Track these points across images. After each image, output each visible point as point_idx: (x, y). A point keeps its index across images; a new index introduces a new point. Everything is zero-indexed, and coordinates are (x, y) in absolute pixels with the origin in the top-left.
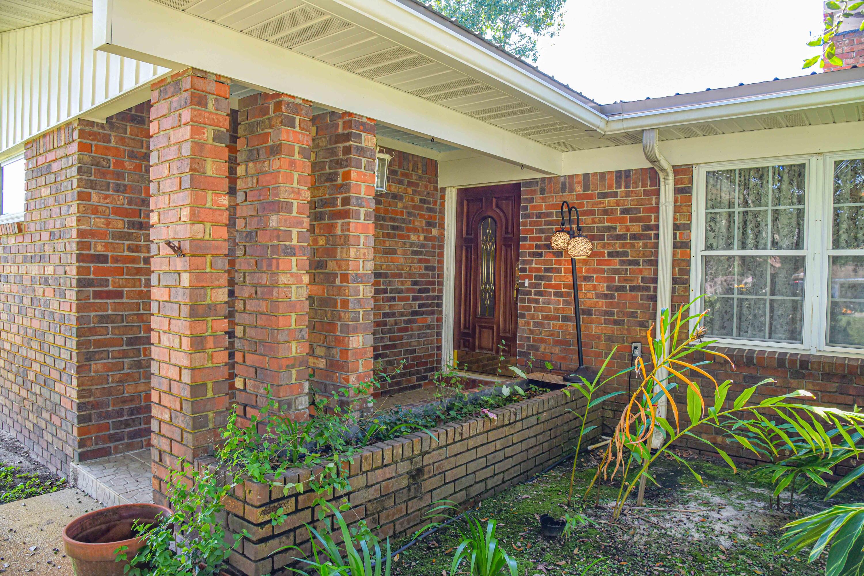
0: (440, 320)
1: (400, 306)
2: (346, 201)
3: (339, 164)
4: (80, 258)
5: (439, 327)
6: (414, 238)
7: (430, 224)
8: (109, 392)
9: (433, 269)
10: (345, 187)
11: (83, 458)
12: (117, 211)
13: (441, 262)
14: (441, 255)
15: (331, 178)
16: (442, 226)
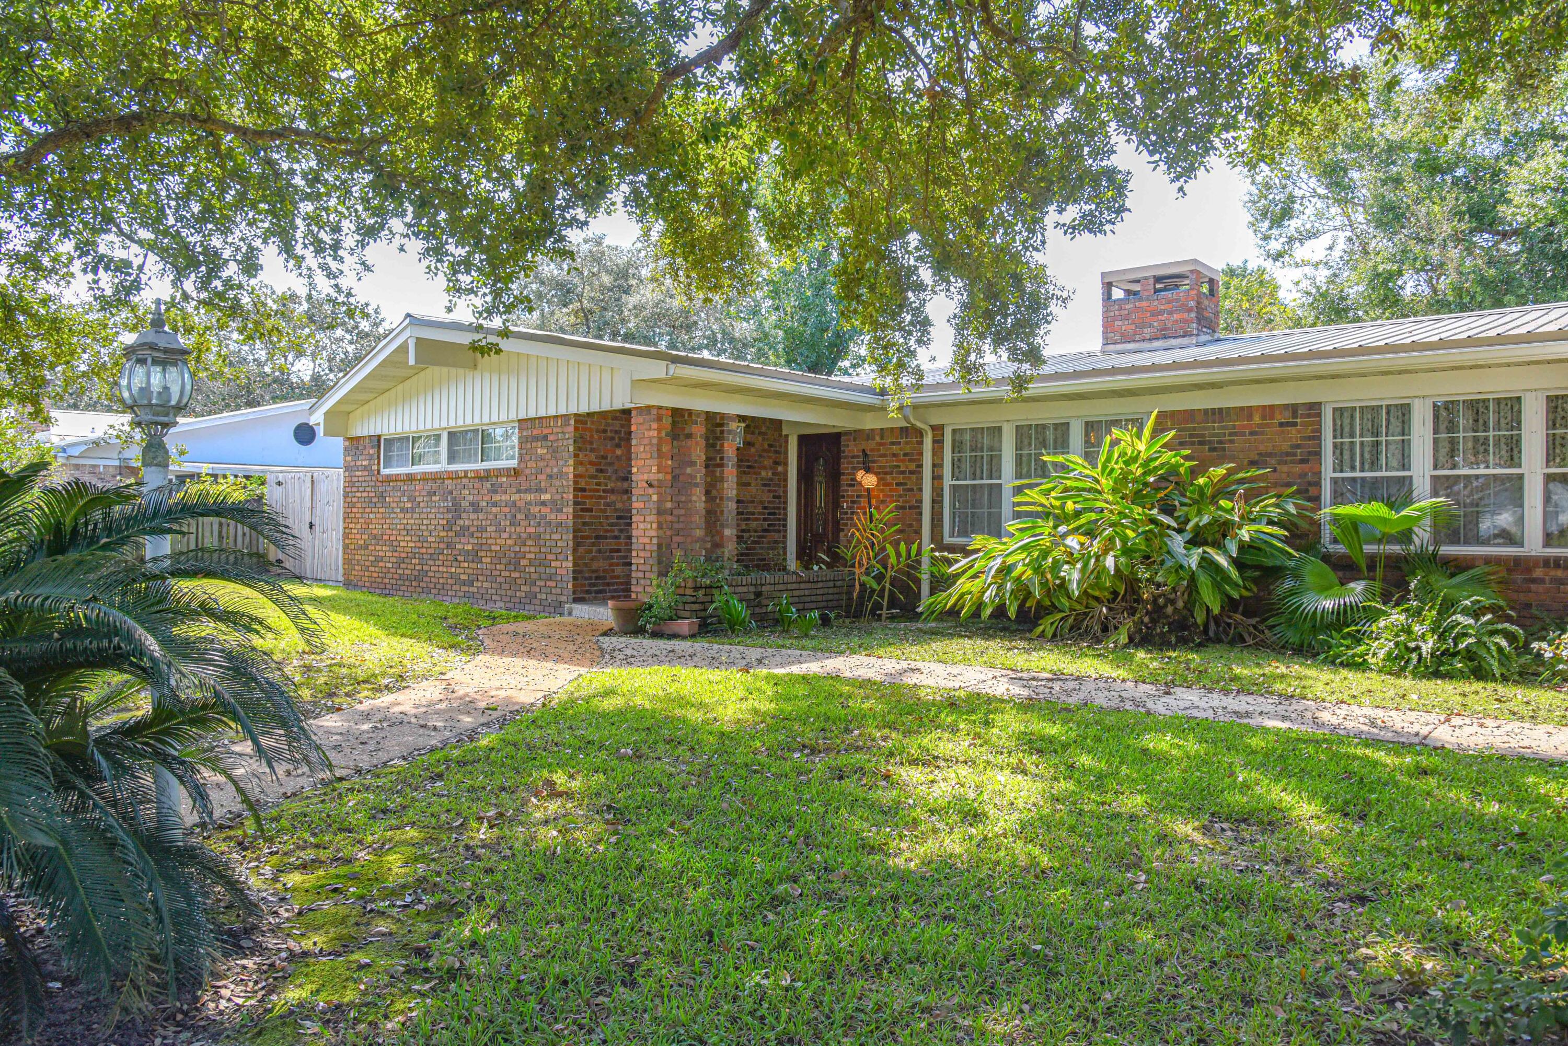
0: (785, 537)
1: (753, 525)
2: (722, 459)
3: (717, 438)
4: (575, 489)
5: (785, 543)
6: (763, 474)
7: (776, 463)
8: (586, 565)
9: (779, 497)
10: (721, 451)
11: (576, 600)
12: (591, 463)
13: (786, 492)
14: (786, 486)
15: (713, 446)
16: (786, 464)
